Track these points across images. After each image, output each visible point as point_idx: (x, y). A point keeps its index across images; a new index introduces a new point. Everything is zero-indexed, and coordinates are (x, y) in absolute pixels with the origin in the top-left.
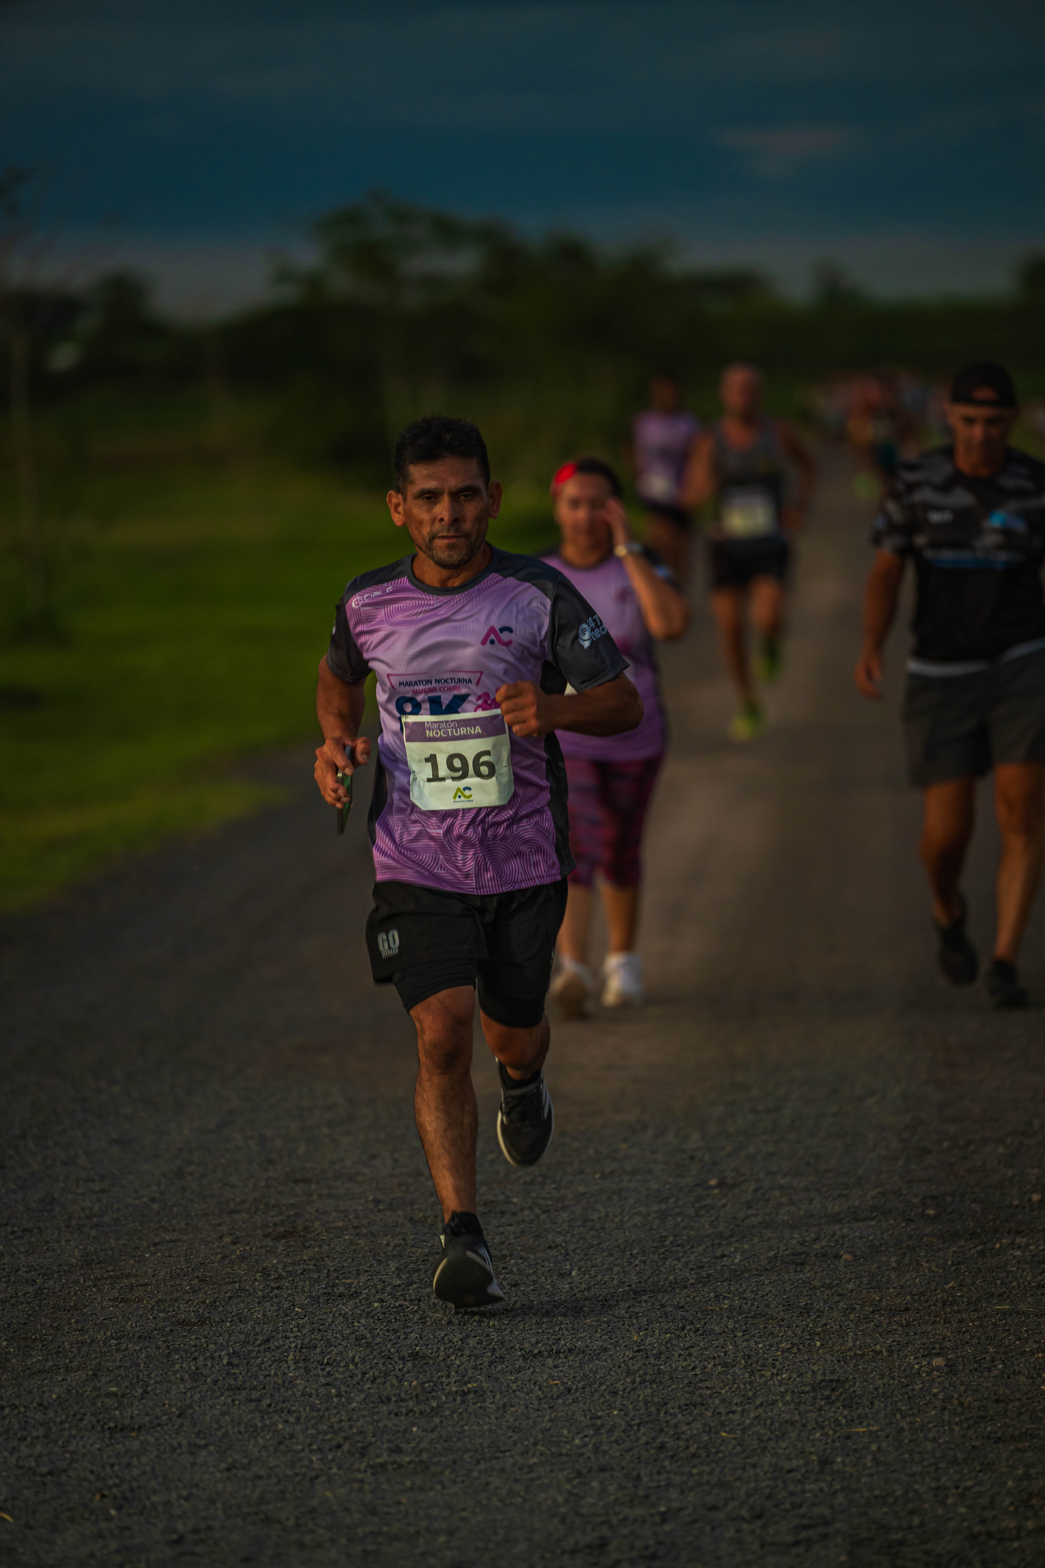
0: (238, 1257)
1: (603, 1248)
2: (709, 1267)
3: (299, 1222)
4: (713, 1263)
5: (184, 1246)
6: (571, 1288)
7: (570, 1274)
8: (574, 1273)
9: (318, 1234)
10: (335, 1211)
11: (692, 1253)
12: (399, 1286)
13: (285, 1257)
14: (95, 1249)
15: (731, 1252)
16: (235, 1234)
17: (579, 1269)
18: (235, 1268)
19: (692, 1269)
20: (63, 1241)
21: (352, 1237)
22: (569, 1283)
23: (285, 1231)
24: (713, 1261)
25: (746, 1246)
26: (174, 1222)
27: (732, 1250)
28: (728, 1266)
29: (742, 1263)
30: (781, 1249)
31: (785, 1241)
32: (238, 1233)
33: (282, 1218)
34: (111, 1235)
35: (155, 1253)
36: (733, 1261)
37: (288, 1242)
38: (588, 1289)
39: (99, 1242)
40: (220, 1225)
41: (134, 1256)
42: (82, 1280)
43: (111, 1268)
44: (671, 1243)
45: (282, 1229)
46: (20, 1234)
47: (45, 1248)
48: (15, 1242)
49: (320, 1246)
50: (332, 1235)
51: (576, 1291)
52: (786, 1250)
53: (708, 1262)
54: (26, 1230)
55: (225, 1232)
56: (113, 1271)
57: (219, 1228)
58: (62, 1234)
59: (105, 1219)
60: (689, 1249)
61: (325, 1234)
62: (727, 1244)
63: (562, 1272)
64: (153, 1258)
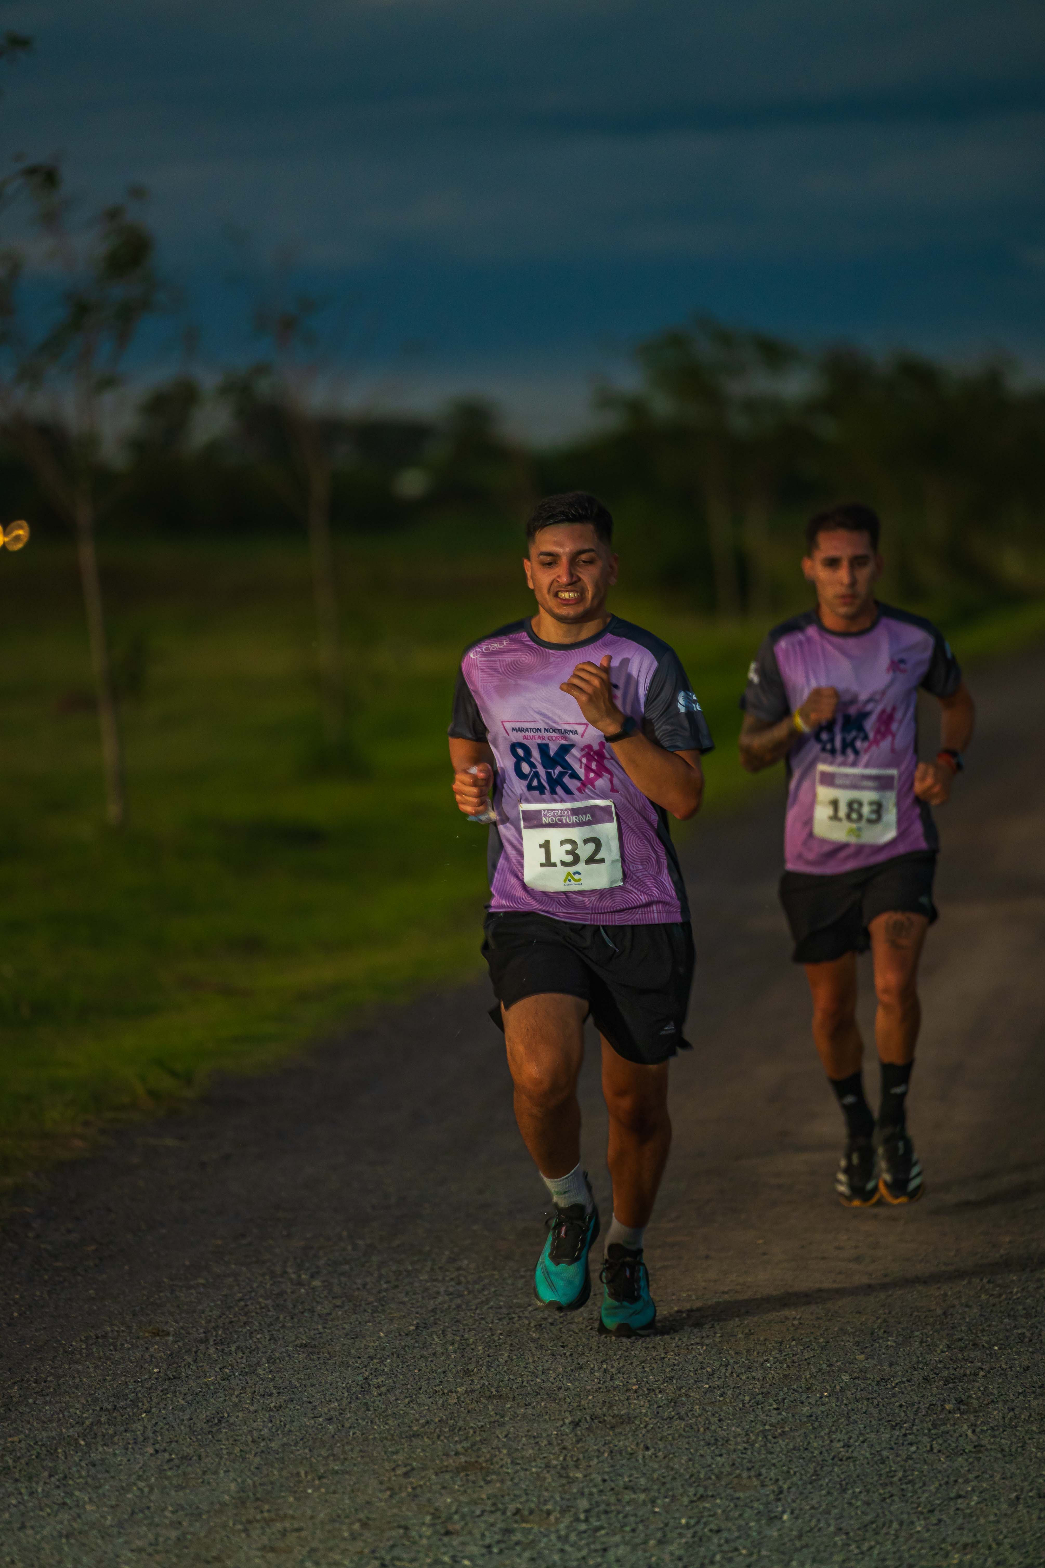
0: (409, 1495)
1: (822, 1485)
2: (941, 1511)
3: (484, 1450)
4: (945, 1505)
5: (351, 1480)
6: (780, 1535)
7: (781, 1518)
8: (785, 1517)
9: (502, 1466)
10: (526, 1436)
11: (923, 1492)
12: (585, 1532)
13: (462, 1495)
14: (254, 1483)
15: (967, 1492)
16: (411, 1465)
17: (792, 1513)
18: (404, 1509)
19: (922, 1513)
20: (222, 1472)
21: (539, 1470)
22: (779, 1530)
23: (466, 1462)
24: (945, 1503)
25: (985, 1485)
26: (347, 1448)
27: (969, 1489)
28: (963, 1510)
29: (979, 1506)
30: (1025, 1490)
31: (1030, 1479)
32: (414, 1464)
33: (466, 1444)
34: (276, 1465)
35: (319, 1488)
36: (968, 1504)
37: (467, 1475)
38: (800, 1537)
39: (261, 1473)
40: (397, 1453)
41: (295, 1492)
42: (231, 1524)
43: (267, 1507)
44: (900, 1480)
45: (463, 1459)
46: (177, 1462)
47: (200, 1481)
48: (169, 1473)
49: (502, 1481)
50: (518, 1467)
51: (786, 1540)
52: (1031, 1491)
53: (939, 1505)
54: (184, 1458)
55: (400, 1463)
56: (269, 1511)
57: (395, 1457)
58: (222, 1463)
59: (273, 1444)
60: (920, 1488)
61: (509, 1466)
62: (964, 1482)
63: (772, 1515)
64: (316, 1494)
